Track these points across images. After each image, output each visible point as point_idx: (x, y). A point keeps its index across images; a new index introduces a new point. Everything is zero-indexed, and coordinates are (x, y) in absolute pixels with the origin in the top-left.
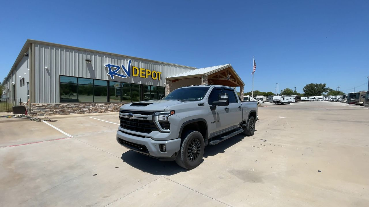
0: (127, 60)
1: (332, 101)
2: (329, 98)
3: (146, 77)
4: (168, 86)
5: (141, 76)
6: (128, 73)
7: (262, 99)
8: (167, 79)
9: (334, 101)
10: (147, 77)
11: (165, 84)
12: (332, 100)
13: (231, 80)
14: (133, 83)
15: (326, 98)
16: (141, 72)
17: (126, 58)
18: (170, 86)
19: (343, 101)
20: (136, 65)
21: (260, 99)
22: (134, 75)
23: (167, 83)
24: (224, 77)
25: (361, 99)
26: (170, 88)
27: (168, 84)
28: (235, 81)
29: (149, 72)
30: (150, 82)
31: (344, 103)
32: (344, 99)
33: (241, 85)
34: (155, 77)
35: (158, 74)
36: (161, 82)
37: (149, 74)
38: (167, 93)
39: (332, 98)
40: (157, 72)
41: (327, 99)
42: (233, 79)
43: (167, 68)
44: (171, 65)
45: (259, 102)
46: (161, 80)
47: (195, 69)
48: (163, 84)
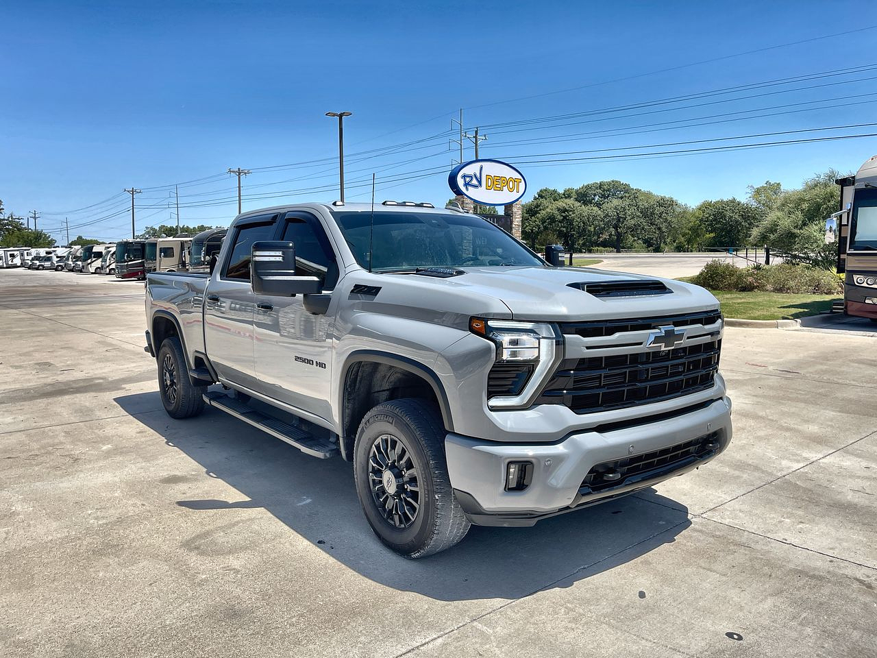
1: (37, 269)
2: (22, 255)
9: (44, 268)
12: (37, 263)
15: (13, 256)
19: (87, 268)
25: (160, 261)
31: (88, 273)
32: (89, 261)
39: (37, 258)
41: (17, 261)
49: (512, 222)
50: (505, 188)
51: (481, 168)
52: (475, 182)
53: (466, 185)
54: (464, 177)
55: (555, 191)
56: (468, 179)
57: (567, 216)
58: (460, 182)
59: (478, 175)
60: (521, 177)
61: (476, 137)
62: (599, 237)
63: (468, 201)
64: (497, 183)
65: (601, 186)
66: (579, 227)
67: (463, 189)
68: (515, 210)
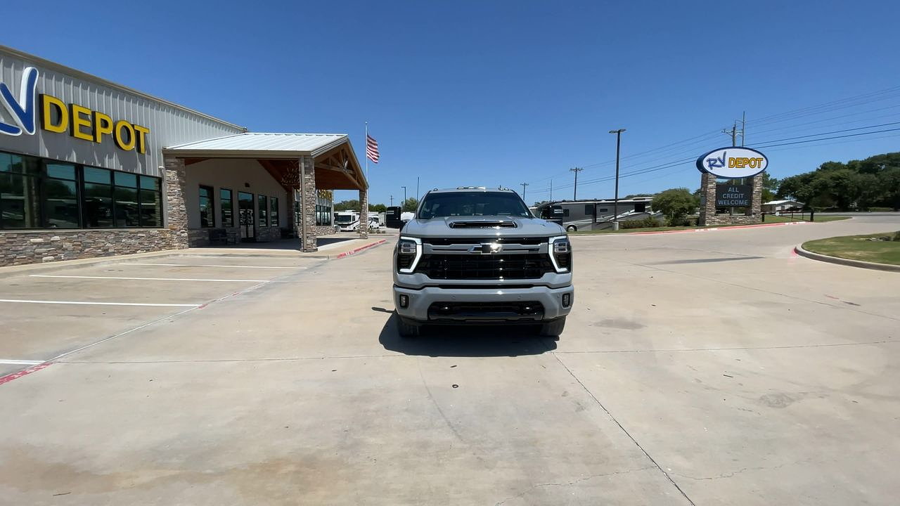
0: (20, 68)
3: (95, 139)
4: (171, 175)
5: (77, 133)
6: (26, 117)
7: (377, 219)
8: (168, 154)
10: (99, 139)
11: (160, 170)
13: (348, 173)
14: (47, 156)
16: (77, 121)
17: (17, 58)
18: (179, 175)
20: (58, 92)
21: (374, 218)
22: (48, 126)
23: (168, 167)
24: (339, 165)
26: (180, 183)
27: (172, 169)
28: (354, 176)
29: (105, 124)
30: (110, 157)
33: (362, 187)
34: (128, 141)
35: (138, 133)
36: (150, 160)
37: (105, 131)
38: (169, 197)
40: (133, 126)
42: (351, 172)
43: (167, 116)
44: (176, 110)
45: (371, 225)
46: (149, 153)
47: (245, 131)
48: (155, 166)
49: (752, 190)
50: (747, 166)
51: (725, 153)
52: (718, 163)
53: (711, 166)
54: (709, 160)
55: (839, 163)
56: (712, 162)
57: (841, 183)
58: (706, 164)
59: (722, 159)
60: (762, 157)
61: (734, 132)
62: (873, 199)
63: (712, 176)
64: (738, 163)
65: (889, 156)
66: (853, 192)
67: (708, 169)
68: (756, 181)
